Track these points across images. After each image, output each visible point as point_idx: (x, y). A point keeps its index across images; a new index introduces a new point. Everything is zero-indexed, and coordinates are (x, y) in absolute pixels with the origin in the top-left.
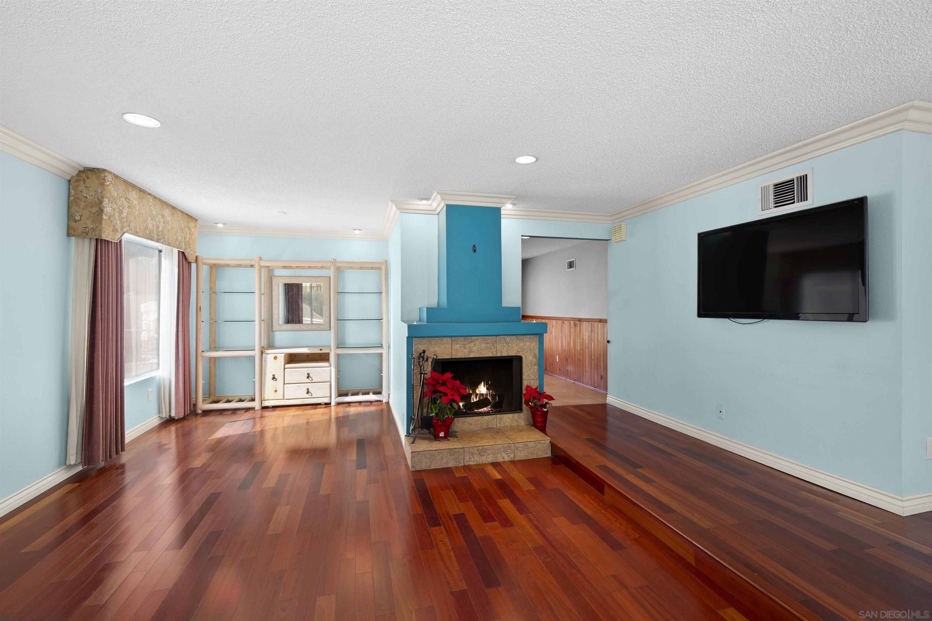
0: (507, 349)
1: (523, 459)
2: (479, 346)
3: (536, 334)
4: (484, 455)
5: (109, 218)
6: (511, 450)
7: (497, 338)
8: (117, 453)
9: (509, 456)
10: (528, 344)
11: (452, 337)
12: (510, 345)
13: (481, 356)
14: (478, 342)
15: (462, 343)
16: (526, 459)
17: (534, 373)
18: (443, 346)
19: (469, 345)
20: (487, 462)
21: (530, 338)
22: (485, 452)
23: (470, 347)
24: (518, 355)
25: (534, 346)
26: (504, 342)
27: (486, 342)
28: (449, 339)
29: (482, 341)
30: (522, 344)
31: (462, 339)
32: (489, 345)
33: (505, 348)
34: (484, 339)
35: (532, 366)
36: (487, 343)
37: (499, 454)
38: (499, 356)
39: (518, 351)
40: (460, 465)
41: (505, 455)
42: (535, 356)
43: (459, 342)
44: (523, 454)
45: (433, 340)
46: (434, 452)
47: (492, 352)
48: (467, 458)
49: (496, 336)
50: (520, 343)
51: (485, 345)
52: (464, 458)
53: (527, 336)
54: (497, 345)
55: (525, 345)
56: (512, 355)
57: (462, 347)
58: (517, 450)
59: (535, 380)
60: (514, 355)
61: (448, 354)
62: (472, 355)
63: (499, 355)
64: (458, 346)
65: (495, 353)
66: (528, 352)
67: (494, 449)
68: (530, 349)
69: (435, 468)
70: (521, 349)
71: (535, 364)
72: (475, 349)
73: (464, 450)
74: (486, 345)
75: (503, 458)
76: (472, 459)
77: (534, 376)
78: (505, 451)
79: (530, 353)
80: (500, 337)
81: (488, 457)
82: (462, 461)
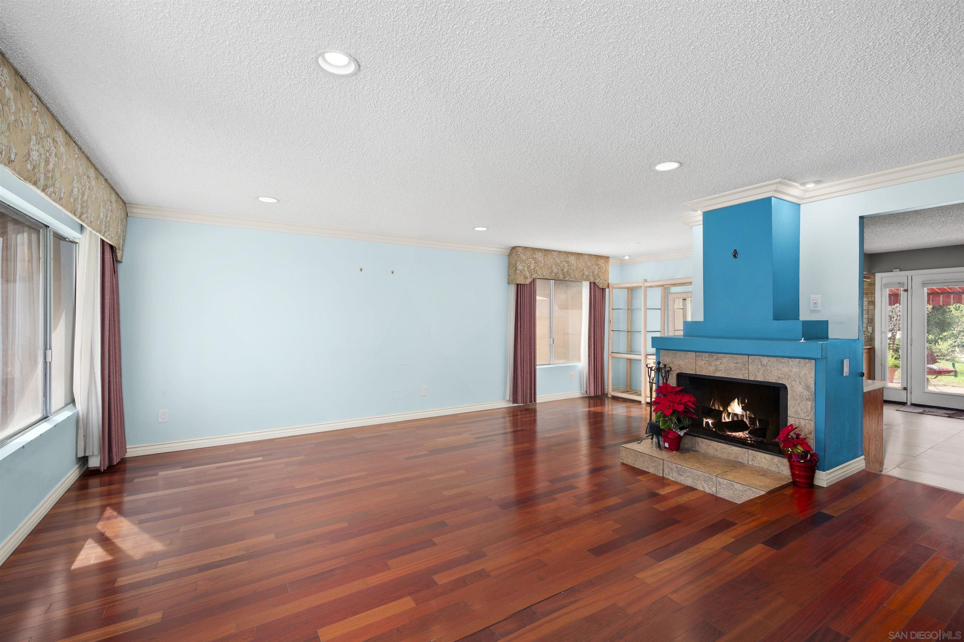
0: (763, 373)
1: (727, 499)
2: (726, 365)
3: (810, 359)
4: (682, 475)
5: (521, 272)
6: (712, 482)
7: (750, 358)
8: (531, 401)
9: (709, 488)
10: (795, 370)
11: (696, 352)
12: (768, 368)
13: (729, 377)
14: (725, 360)
15: (707, 359)
16: (731, 500)
17: (805, 411)
18: (687, 361)
19: (714, 362)
20: (685, 484)
21: (800, 362)
22: (683, 472)
23: (716, 365)
24: (780, 382)
25: (806, 374)
26: (759, 364)
27: (735, 362)
28: (693, 354)
29: (729, 360)
30: (786, 369)
31: (707, 355)
32: (738, 365)
33: (761, 371)
34: (732, 357)
35: (802, 401)
36: (737, 363)
37: (699, 481)
38: (753, 379)
39: (779, 378)
40: (659, 475)
41: (704, 485)
42: (807, 388)
43: (703, 358)
44: (727, 493)
45: (679, 353)
46: (637, 452)
47: (743, 374)
48: (666, 471)
49: (749, 355)
50: (783, 367)
51: (734, 365)
52: (663, 470)
53: (794, 360)
54: (750, 367)
55: (791, 371)
56: (770, 381)
57: (707, 363)
58: (720, 485)
59: (807, 421)
60: (773, 381)
61: (692, 370)
62: (718, 374)
63: (752, 378)
64: (703, 363)
65: (747, 375)
66: (796, 381)
67: (693, 473)
68: (800, 377)
69: (638, 467)
70: (785, 376)
71: (807, 399)
72: (721, 367)
73: (663, 462)
74: (735, 365)
75: (703, 487)
76: (671, 474)
77: (806, 414)
78: (705, 480)
79: (800, 383)
80: (753, 356)
81: (687, 479)
82: (661, 472)
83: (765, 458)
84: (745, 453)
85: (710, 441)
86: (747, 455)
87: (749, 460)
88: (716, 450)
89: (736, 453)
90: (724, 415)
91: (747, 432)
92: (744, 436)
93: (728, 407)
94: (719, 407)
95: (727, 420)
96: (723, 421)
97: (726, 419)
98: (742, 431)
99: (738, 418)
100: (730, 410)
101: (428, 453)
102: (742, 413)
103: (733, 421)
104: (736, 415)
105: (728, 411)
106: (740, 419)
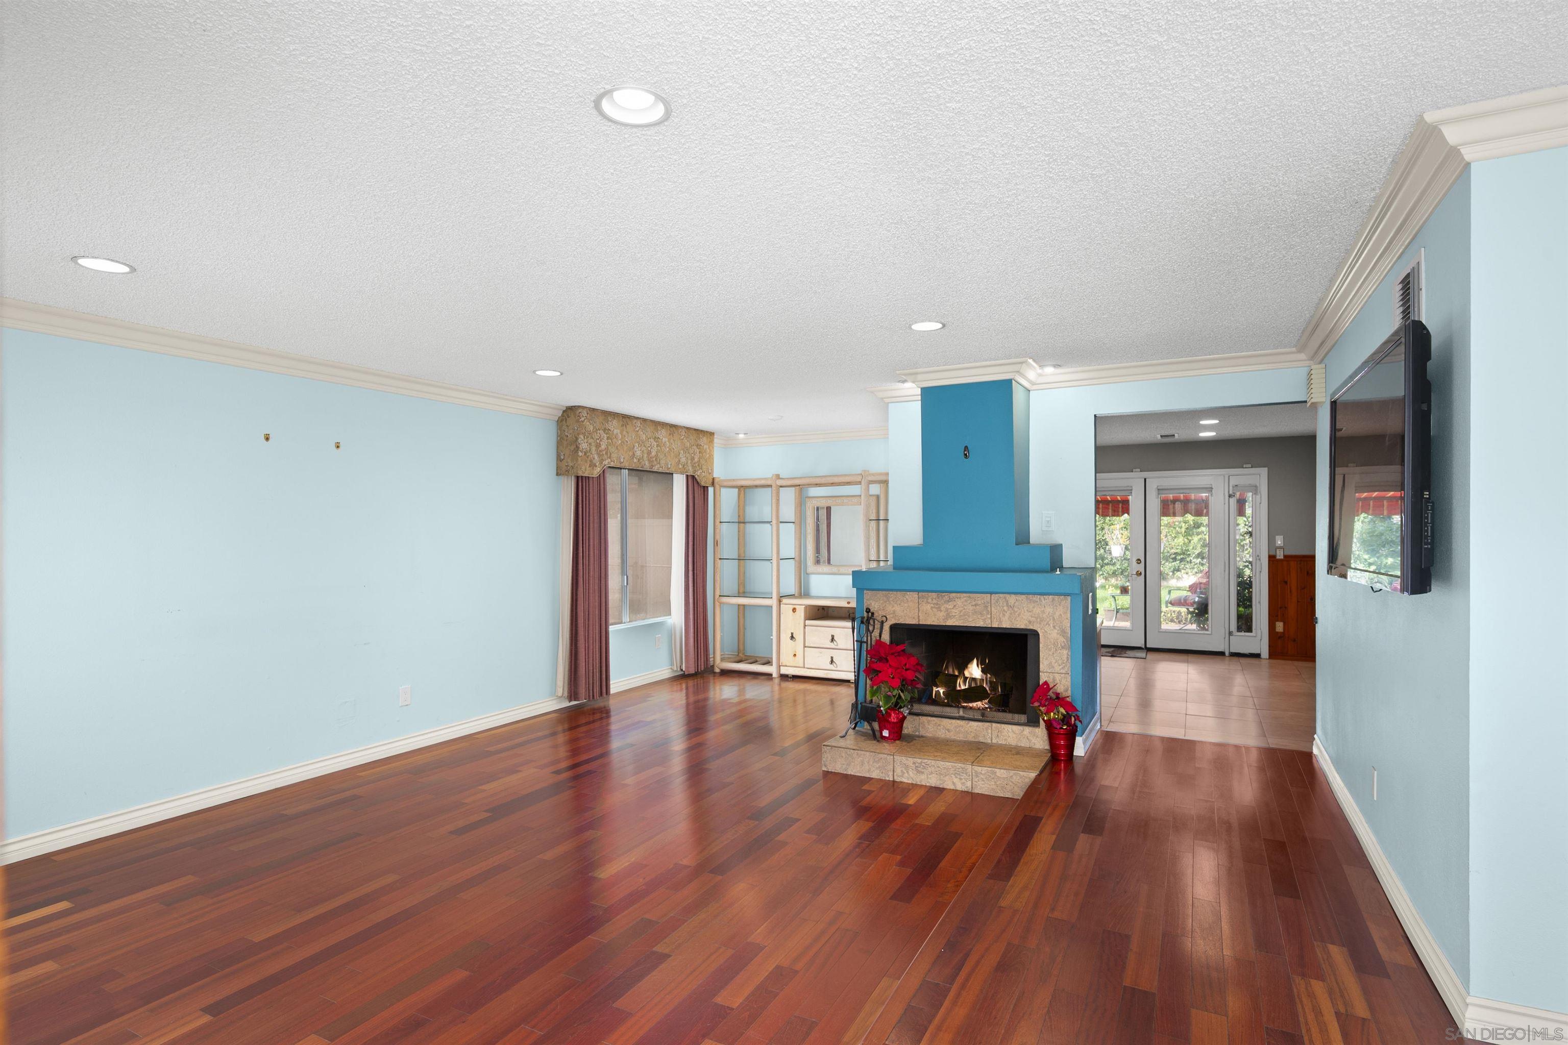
0: (1010, 617)
1: (986, 793)
2: (962, 609)
3: (1066, 595)
4: (923, 773)
6: (966, 774)
7: (993, 598)
8: (601, 694)
9: (963, 784)
10: (1049, 610)
11: (918, 591)
12: (1016, 609)
13: (965, 625)
14: (959, 603)
15: (935, 601)
16: (992, 794)
17: (1060, 662)
18: (906, 605)
19: (945, 606)
20: (928, 785)
21: (1053, 600)
22: (924, 768)
23: (947, 610)
24: (1031, 627)
25: (1061, 615)
26: (1005, 604)
27: (974, 603)
28: (915, 595)
29: (966, 601)
30: (1037, 610)
31: (934, 595)
32: (978, 607)
33: (1007, 615)
34: (970, 597)
35: (1056, 650)
36: (976, 605)
37: (947, 777)
38: (997, 626)
39: (1030, 622)
40: (888, 779)
41: (956, 780)
42: (1063, 632)
43: (930, 600)
44: (986, 785)
45: (892, 595)
46: (852, 751)
47: (984, 620)
48: (898, 771)
49: (991, 593)
50: (1034, 607)
51: (971, 608)
52: (893, 771)
53: (1046, 597)
54: (993, 609)
55: (1043, 612)
56: (1018, 626)
57: (934, 607)
58: (977, 776)
59: (1063, 675)
60: (1023, 627)
61: (914, 618)
62: (950, 623)
63: (995, 625)
64: (929, 607)
65: (990, 621)
66: (1049, 625)
67: (939, 767)
68: (1054, 619)
69: (852, 774)
70: (1037, 618)
71: (1063, 648)
72: (955, 612)
73: (894, 758)
74: (974, 607)
75: (954, 784)
76: (906, 775)
77: (1061, 667)
78: (956, 773)
79: (1054, 627)
80: (997, 595)
81: (929, 776)
82: (891, 773)
83: (1013, 731)
84: (987, 729)
85: (940, 719)
86: (990, 731)
87: (993, 738)
88: (949, 730)
89: (976, 730)
90: (960, 681)
91: (986, 701)
92: (983, 706)
93: (964, 669)
94: (954, 671)
95: (963, 687)
96: (958, 688)
97: (961, 686)
98: (981, 700)
99: (976, 684)
100: (967, 674)
101: (489, 814)
102: (982, 676)
103: (970, 688)
104: (974, 679)
105: (964, 675)
106: (979, 684)
